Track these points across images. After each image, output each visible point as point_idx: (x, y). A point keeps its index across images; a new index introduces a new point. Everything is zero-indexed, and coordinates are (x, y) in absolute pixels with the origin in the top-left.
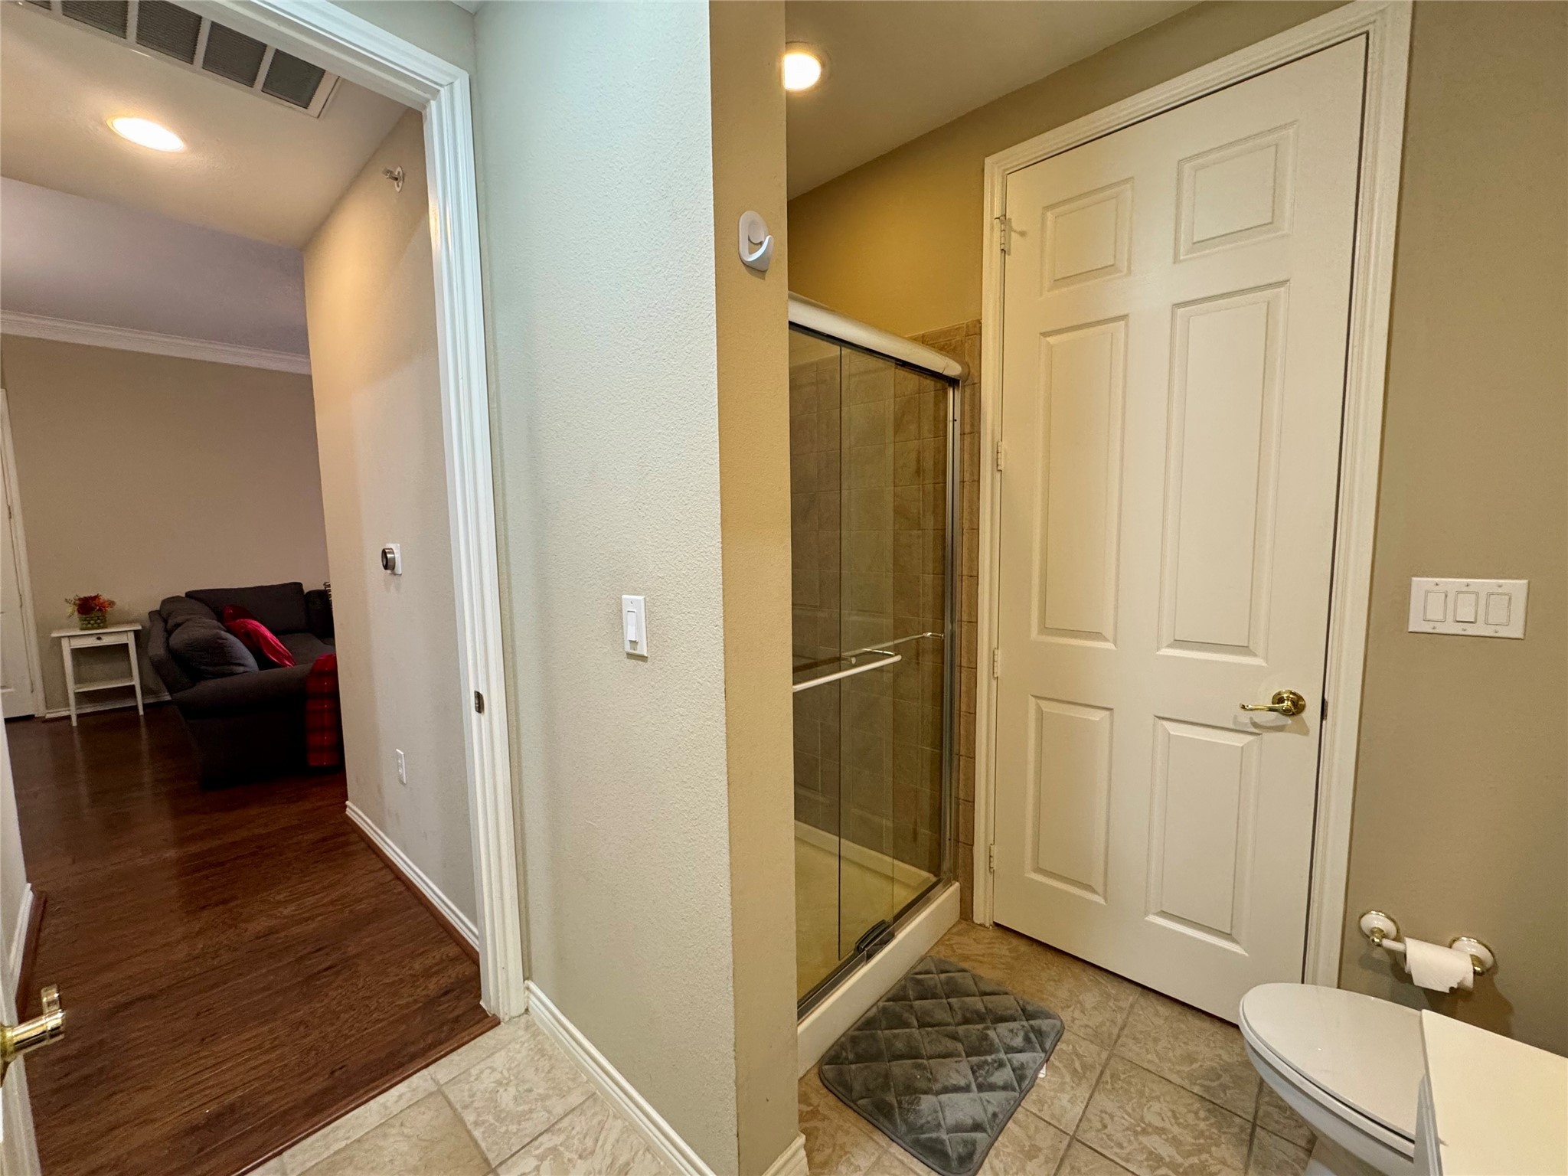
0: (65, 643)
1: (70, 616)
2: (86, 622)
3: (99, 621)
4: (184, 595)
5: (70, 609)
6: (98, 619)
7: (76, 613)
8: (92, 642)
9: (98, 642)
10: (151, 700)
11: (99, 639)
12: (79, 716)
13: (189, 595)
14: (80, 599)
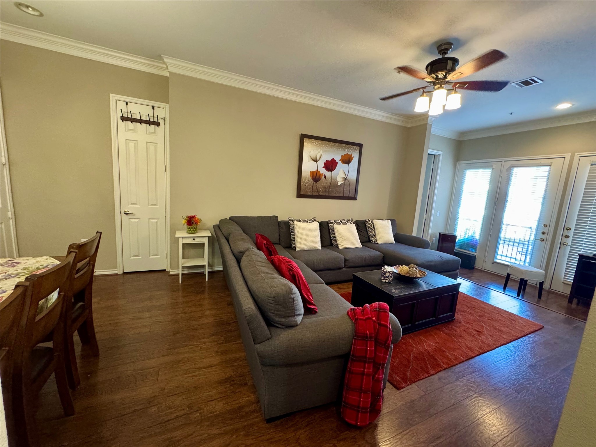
0: (180, 239)
1: (183, 225)
2: (189, 230)
3: (194, 230)
4: (228, 218)
5: (184, 222)
6: (194, 228)
7: (186, 224)
8: (190, 241)
9: (194, 241)
10: (210, 270)
11: (194, 239)
12: (183, 274)
13: (231, 219)
14: (188, 217)
